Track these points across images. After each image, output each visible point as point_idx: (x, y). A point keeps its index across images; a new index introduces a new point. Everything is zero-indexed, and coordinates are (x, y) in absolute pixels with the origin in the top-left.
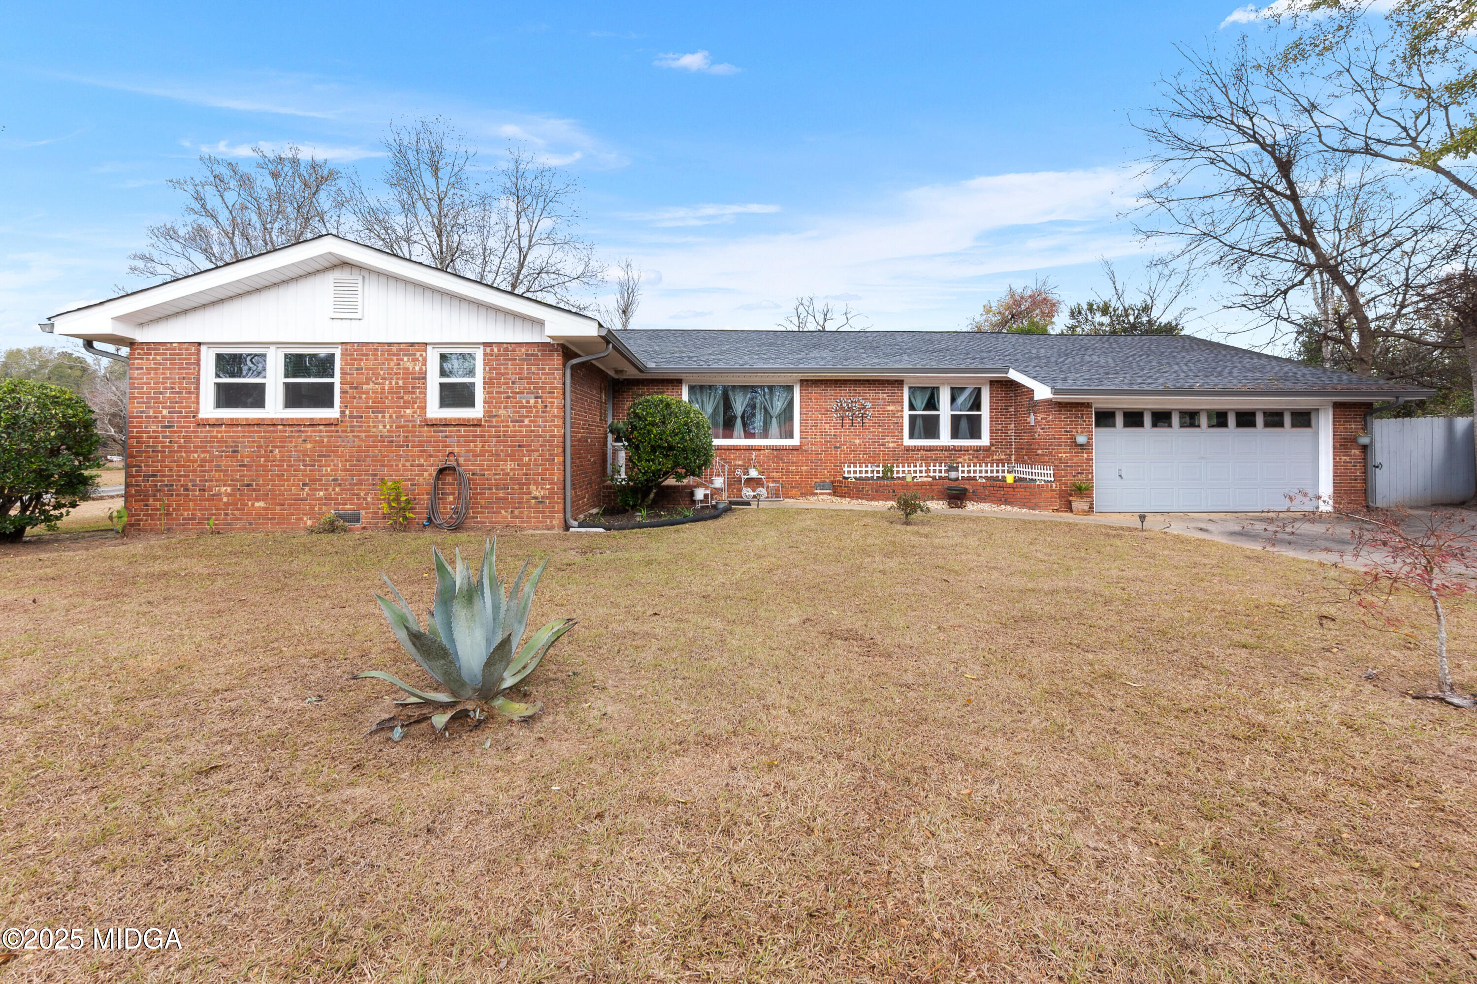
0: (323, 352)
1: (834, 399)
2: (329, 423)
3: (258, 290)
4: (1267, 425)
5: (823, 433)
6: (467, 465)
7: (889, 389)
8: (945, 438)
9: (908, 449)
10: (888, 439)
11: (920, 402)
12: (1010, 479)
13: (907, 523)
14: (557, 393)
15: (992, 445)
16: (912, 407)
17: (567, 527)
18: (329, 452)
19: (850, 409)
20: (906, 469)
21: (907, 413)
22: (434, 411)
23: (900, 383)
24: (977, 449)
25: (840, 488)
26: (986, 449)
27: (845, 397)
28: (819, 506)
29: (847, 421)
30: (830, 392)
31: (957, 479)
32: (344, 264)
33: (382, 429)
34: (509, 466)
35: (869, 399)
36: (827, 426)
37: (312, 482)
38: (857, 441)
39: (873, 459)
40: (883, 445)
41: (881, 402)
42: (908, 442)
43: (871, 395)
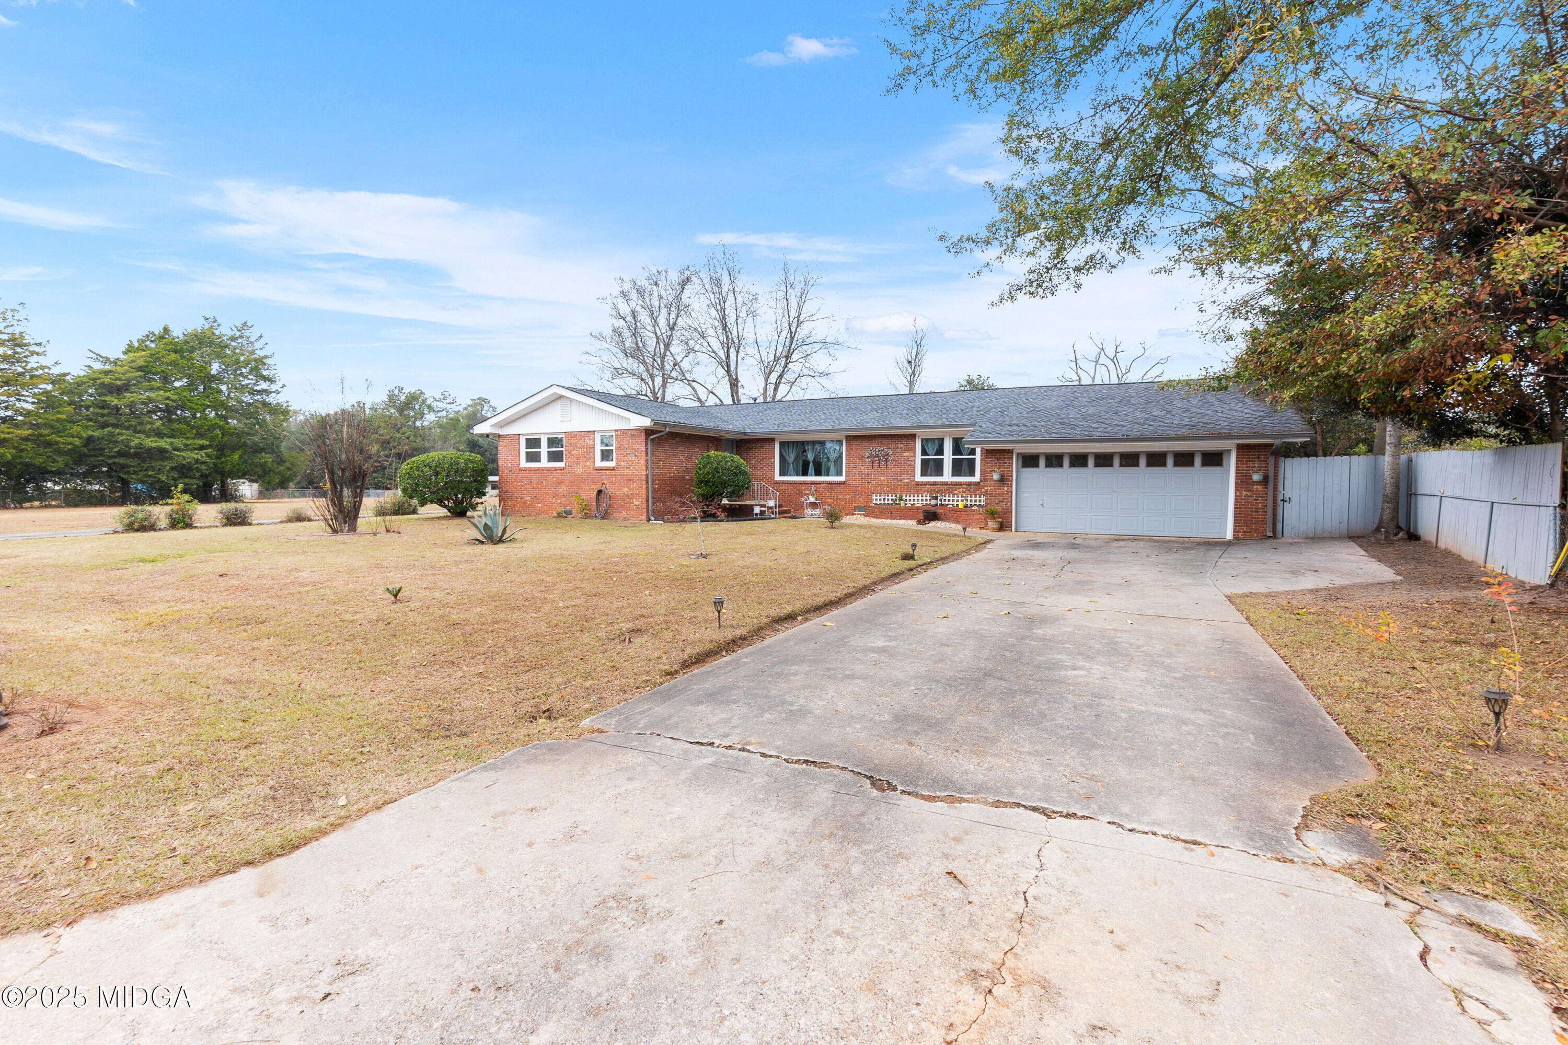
0: (559, 436)
1: (867, 451)
2: (562, 469)
3: (536, 410)
4: (1176, 464)
5: (860, 472)
6: (611, 489)
7: (905, 441)
8: (947, 476)
9: (917, 484)
10: (904, 476)
11: (931, 449)
12: (961, 505)
13: (832, 527)
14: (644, 454)
15: (981, 481)
16: (924, 452)
17: (649, 520)
18: (561, 482)
19: (877, 456)
20: (916, 498)
21: (919, 457)
22: (599, 463)
23: (913, 436)
24: (969, 484)
25: (870, 511)
26: (977, 484)
27: (875, 448)
28: (857, 522)
29: (876, 464)
30: (865, 443)
31: (936, 505)
32: (561, 397)
33: (579, 472)
34: (626, 489)
35: (889, 448)
36: (862, 468)
37: (556, 495)
38: (883, 478)
39: (893, 491)
40: (901, 481)
41: (899, 450)
42: (919, 478)
43: (892, 446)
